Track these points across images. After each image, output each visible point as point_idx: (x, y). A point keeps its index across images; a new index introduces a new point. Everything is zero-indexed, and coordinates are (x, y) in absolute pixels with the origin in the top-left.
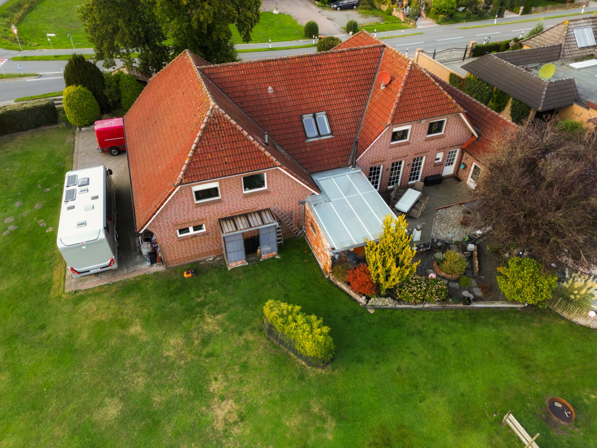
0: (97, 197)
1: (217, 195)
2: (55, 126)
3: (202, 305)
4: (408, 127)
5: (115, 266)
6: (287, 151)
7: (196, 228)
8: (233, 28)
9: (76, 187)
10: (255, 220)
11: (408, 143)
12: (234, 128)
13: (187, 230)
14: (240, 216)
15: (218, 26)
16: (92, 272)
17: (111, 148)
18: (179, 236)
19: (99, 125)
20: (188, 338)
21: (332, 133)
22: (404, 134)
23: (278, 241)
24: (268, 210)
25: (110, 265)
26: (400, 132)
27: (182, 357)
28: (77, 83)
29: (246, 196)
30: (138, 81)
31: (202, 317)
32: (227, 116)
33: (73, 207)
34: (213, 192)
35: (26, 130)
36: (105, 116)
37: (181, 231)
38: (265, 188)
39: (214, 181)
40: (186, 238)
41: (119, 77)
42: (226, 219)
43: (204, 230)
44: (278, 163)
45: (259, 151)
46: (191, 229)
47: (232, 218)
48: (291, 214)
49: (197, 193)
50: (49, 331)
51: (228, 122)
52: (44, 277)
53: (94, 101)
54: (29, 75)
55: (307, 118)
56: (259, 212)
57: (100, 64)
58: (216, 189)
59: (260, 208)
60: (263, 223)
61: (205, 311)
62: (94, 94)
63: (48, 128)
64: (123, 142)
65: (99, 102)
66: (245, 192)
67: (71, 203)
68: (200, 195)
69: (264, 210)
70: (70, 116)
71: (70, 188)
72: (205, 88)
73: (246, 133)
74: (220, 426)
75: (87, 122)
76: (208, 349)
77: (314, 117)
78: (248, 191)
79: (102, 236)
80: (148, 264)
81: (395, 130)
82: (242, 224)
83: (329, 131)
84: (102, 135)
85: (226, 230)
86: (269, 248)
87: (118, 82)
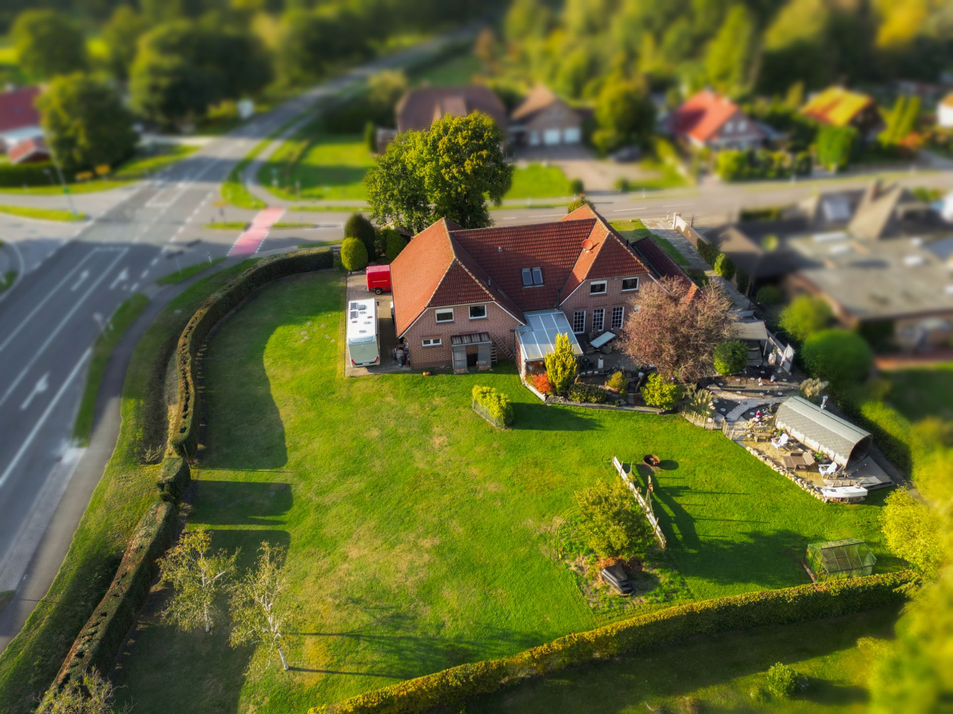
0: (371, 317)
1: (452, 318)
2: (331, 270)
3: (433, 391)
4: (605, 282)
5: (378, 363)
6: (507, 294)
7: (435, 342)
8: (486, 195)
9: (357, 310)
10: (476, 339)
11: (605, 295)
12: (467, 274)
13: (429, 342)
14: (466, 335)
15: (473, 195)
16: (364, 364)
17: (376, 289)
18: (424, 345)
19: (371, 269)
20: (422, 406)
21: (544, 283)
22: (602, 287)
23: (492, 359)
24: (487, 333)
25: (376, 362)
26: (598, 285)
27: (417, 415)
28: (354, 236)
29: (471, 320)
30: (402, 235)
31: (433, 397)
32: (463, 266)
33: (356, 322)
34: (448, 316)
35: (309, 271)
36: (372, 263)
37: (425, 342)
38: (485, 316)
39: (451, 307)
40: (428, 347)
41: (387, 232)
42: (455, 336)
43: (440, 343)
44: (494, 299)
45: (482, 290)
46: (432, 341)
47: (460, 336)
48: (504, 339)
49: (438, 315)
50: (337, 394)
51: (464, 270)
52: (331, 367)
53: (365, 251)
54: (308, 226)
55: (526, 270)
56: (480, 334)
57: (373, 222)
58: (451, 314)
59: (481, 331)
60: (481, 340)
61: (435, 394)
62: (366, 246)
63: (325, 270)
64: (389, 284)
65: (368, 252)
66: (470, 318)
67: (354, 320)
68: (441, 317)
69: (484, 333)
70: (346, 262)
71: (353, 311)
72: (451, 247)
73: (474, 278)
74: (437, 447)
75: (357, 268)
76: (435, 413)
77: (531, 270)
78: (473, 318)
79: (375, 339)
80: (400, 365)
81: (593, 283)
82: (466, 340)
83: (542, 282)
84: (371, 276)
85: (455, 342)
86: (485, 362)
87: (385, 236)
